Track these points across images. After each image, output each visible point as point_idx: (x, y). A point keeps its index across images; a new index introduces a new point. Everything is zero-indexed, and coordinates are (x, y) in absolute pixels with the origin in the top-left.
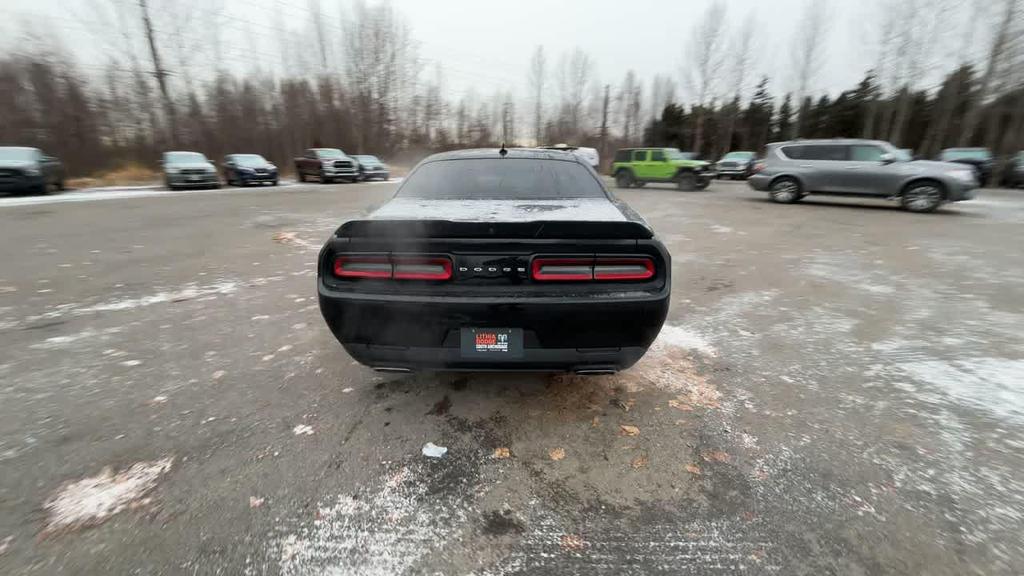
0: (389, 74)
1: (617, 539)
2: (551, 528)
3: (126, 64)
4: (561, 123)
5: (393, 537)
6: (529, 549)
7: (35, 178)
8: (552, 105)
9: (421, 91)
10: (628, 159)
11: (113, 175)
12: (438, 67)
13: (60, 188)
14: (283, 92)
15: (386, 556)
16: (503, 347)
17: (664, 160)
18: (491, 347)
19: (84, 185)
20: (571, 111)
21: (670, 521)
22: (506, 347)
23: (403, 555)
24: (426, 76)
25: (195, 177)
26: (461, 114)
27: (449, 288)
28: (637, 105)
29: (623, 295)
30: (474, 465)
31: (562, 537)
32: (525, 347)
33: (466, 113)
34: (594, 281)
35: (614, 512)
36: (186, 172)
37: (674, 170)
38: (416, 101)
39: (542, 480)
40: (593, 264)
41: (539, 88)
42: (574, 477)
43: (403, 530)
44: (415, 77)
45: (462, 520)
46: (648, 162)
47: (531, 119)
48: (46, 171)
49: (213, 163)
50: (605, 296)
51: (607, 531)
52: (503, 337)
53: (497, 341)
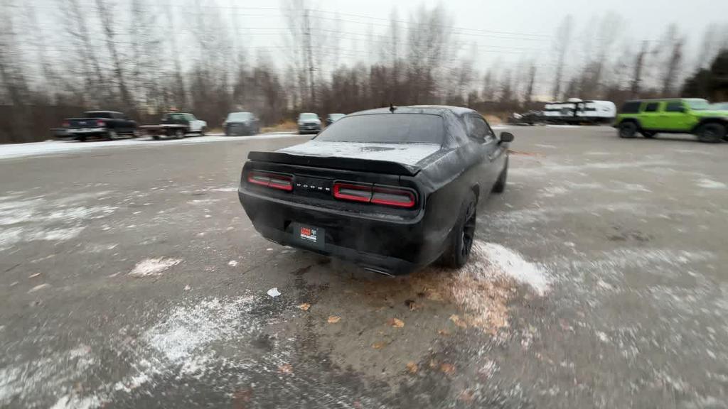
0: (437, 54)
1: (312, 382)
2: (284, 357)
3: (295, 67)
4: (584, 81)
5: (216, 325)
6: (262, 362)
7: (248, 127)
8: (575, 66)
9: (457, 64)
10: (636, 111)
11: (280, 126)
12: (474, 45)
13: (257, 132)
14: (372, 73)
15: (204, 333)
16: (314, 238)
17: (682, 110)
18: (308, 237)
19: (267, 131)
20: (595, 69)
21: (356, 389)
22: (315, 239)
23: (210, 336)
24: (462, 54)
25: (310, 127)
26: (487, 79)
27: (289, 196)
28: (677, 57)
29: (383, 216)
30: (284, 308)
31: (284, 364)
32: (326, 242)
33: (492, 78)
34: (370, 203)
35: (327, 366)
36: (307, 124)
37: (695, 121)
38: (454, 72)
39: (309, 329)
40: (373, 191)
41: (563, 51)
42: (328, 336)
43: (222, 324)
44: (454, 55)
45: (249, 332)
46: (661, 113)
47: (551, 78)
48: (254, 123)
49: (320, 119)
50: (371, 215)
51: (310, 374)
52: (314, 232)
53: (311, 234)
